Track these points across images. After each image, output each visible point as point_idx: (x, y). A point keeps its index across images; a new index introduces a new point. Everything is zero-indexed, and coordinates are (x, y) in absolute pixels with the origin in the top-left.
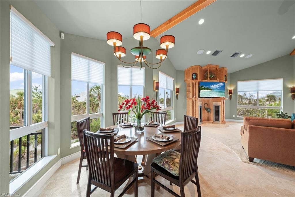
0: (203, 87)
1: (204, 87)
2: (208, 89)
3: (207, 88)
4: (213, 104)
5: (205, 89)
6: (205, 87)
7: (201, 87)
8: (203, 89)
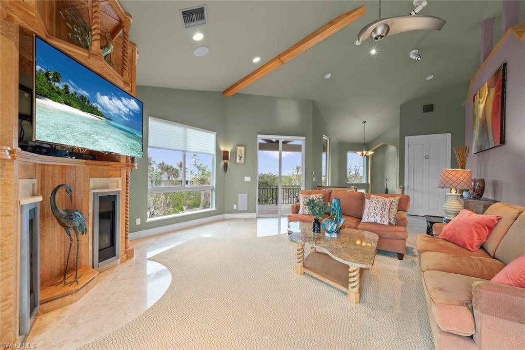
0: (57, 78)
1: (66, 87)
2: (84, 105)
3: (82, 98)
4: (92, 184)
5: (68, 99)
6: (71, 90)
7: (47, 75)
8: (59, 93)
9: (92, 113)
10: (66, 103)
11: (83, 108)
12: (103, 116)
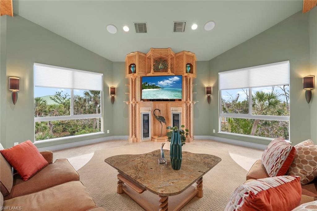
0: (146, 84)
1: (149, 84)
2: (154, 87)
3: (153, 85)
4: (171, 110)
5: (149, 87)
6: (150, 85)
7: (144, 84)
8: (147, 87)
9: (156, 88)
10: (149, 88)
11: (153, 88)
12: (160, 88)
